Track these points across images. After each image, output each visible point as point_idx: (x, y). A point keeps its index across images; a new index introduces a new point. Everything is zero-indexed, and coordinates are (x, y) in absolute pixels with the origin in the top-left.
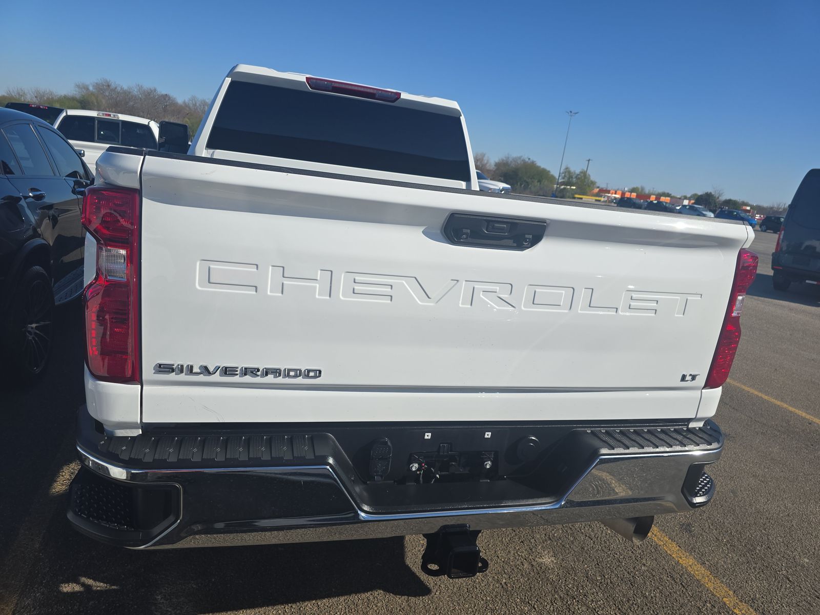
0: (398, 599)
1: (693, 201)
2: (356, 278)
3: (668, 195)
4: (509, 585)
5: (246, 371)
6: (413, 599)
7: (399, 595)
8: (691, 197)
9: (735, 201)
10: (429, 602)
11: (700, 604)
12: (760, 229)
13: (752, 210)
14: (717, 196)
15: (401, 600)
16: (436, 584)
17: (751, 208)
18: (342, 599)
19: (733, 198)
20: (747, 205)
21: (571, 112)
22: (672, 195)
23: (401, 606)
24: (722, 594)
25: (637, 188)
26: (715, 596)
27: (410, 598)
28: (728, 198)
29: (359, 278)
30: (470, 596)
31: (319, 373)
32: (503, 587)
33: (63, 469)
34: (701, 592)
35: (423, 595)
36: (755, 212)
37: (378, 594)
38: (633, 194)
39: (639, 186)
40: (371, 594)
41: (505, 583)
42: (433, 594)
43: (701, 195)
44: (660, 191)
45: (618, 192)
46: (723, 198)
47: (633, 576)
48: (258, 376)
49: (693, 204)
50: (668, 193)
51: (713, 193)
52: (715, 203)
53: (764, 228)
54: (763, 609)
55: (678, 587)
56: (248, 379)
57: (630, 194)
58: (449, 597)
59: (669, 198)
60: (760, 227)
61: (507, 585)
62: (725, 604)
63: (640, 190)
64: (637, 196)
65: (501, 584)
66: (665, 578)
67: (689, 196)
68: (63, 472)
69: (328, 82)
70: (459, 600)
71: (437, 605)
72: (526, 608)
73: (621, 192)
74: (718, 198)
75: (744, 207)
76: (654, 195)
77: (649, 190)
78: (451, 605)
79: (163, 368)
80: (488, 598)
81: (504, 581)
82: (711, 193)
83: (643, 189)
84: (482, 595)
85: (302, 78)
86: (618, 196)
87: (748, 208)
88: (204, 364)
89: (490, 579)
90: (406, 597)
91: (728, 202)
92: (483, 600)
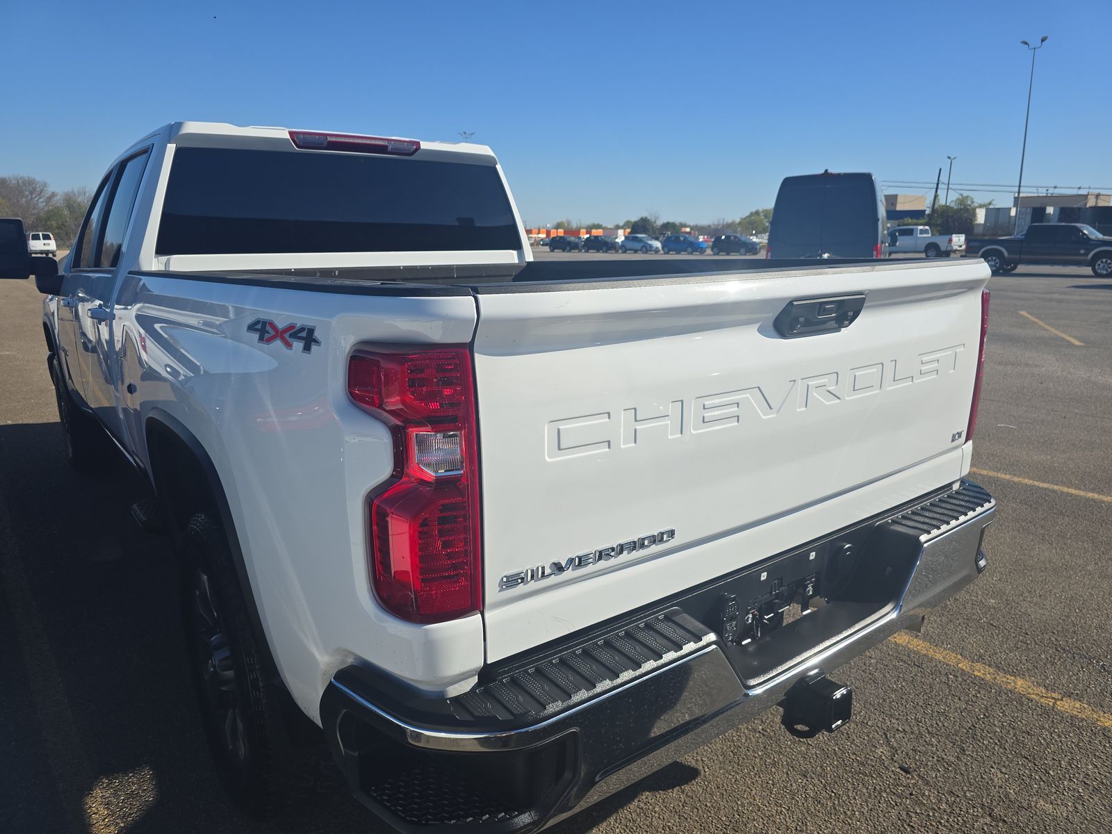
0: (671, 794)
1: (629, 230)
2: (706, 403)
3: (598, 227)
4: (768, 730)
5: (601, 555)
6: (686, 787)
7: (669, 789)
8: (624, 225)
9: (673, 223)
10: (706, 783)
11: (944, 679)
12: (712, 253)
13: (693, 232)
14: (653, 220)
15: (675, 793)
16: (697, 760)
17: (691, 229)
18: (612, 820)
19: (671, 221)
20: (686, 226)
21: (465, 133)
22: (604, 226)
23: (681, 801)
24: (954, 661)
25: (562, 222)
26: (950, 665)
27: (683, 787)
28: (665, 221)
29: (708, 403)
30: (741, 759)
31: (672, 533)
32: (763, 735)
33: (87, 804)
34: (936, 666)
35: (694, 779)
36: (697, 233)
37: (647, 798)
38: (559, 230)
39: (564, 220)
40: (639, 801)
41: (763, 729)
42: (702, 772)
43: (636, 222)
44: (589, 222)
45: (541, 230)
46: (660, 223)
47: (870, 674)
48: (613, 556)
49: (629, 233)
50: (598, 224)
51: (649, 218)
52: (653, 229)
53: (716, 250)
54: (995, 663)
55: (915, 670)
56: (603, 564)
57: (555, 231)
58: (720, 769)
59: (601, 230)
60: (712, 250)
61: (766, 731)
62: (962, 670)
63: (566, 225)
64: (565, 232)
65: (759, 732)
66: (897, 664)
67: (621, 224)
68: (91, 807)
69: (321, 137)
70: (733, 767)
71: (716, 782)
72: (803, 748)
73: (545, 230)
74: (655, 222)
75: (683, 230)
76: (583, 228)
77: (577, 224)
78: (730, 777)
79: (511, 581)
80: (760, 753)
81: (760, 727)
82: (646, 218)
83: (569, 223)
84: (751, 752)
85: (283, 134)
86: (543, 236)
87: (688, 230)
88: (556, 561)
89: (746, 731)
90: (677, 788)
91: (667, 226)
92: (756, 757)
